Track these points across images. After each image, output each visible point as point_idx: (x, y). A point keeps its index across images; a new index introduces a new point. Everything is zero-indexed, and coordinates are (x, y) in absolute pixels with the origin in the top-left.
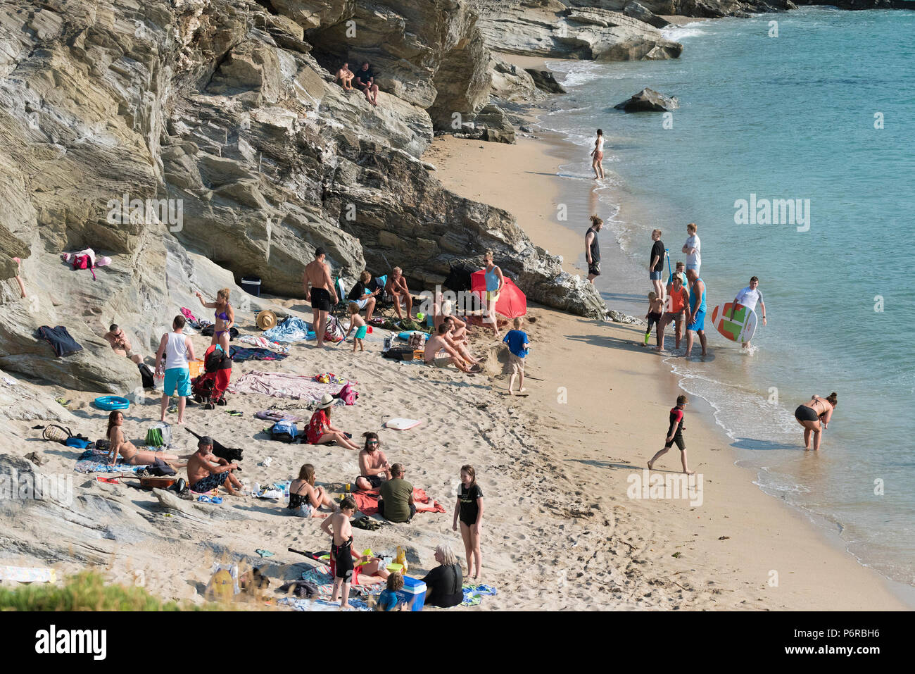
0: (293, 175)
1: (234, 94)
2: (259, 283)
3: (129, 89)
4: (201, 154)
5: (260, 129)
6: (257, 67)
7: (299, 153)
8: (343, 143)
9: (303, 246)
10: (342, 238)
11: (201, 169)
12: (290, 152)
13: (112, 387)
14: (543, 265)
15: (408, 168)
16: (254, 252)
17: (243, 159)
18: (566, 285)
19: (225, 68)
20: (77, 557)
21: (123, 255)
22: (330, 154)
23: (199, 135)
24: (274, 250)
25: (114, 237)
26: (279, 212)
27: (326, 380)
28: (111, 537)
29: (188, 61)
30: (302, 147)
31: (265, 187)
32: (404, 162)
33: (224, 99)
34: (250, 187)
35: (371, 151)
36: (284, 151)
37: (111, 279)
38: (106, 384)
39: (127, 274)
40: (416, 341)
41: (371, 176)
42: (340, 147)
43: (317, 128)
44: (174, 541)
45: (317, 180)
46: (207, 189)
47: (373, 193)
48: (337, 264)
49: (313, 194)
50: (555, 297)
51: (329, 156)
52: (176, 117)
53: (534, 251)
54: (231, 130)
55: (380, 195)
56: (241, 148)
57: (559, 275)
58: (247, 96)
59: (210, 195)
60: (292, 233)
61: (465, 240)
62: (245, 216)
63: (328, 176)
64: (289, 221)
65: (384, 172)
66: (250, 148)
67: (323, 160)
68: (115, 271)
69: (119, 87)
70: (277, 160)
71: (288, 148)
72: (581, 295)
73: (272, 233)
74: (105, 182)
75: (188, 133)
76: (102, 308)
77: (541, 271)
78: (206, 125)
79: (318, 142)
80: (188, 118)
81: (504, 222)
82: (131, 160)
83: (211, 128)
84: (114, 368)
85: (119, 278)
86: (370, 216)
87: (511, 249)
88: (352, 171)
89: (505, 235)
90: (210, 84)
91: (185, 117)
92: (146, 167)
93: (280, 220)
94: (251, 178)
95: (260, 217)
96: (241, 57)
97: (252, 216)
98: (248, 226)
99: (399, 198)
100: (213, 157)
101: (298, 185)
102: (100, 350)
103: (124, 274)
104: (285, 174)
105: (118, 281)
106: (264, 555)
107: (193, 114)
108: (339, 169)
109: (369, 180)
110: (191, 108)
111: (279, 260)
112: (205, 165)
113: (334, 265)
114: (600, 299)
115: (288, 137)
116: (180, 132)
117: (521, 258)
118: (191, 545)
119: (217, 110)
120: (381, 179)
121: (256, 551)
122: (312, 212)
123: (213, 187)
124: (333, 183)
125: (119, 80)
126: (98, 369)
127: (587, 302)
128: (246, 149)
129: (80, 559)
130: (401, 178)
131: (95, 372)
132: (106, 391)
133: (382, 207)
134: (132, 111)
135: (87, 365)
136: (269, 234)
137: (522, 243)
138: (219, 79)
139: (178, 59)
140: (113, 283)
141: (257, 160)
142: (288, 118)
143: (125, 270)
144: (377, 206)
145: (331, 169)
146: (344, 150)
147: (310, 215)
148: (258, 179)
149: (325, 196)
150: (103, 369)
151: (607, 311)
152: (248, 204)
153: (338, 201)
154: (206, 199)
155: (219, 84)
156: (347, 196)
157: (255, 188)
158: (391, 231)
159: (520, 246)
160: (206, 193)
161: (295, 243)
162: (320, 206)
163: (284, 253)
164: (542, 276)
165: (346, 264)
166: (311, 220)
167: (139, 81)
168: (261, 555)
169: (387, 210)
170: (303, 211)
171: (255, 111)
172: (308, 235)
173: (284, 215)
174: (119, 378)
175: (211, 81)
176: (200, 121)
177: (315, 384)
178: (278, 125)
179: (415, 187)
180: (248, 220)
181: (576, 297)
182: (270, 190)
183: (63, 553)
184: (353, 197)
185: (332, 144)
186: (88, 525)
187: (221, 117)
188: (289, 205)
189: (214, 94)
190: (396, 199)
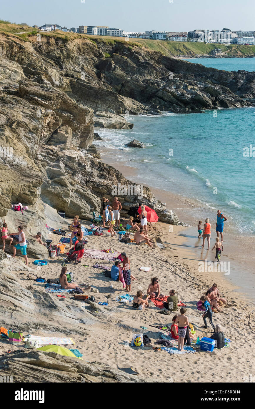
0: (77, 175)
1: (57, 145)
2: (65, 213)
3: (30, 144)
4: (47, 167)
5: (67, 158)
6: (66, 135)
7: (78, 166)
8: (93, 163)
9: (81, 200)
10: (95, 197)
11: (47, 172)
12: (75, 166)
13: (39, 256)
14: (160, 206)
15: (115, 172)
16: (64, 202)
17: (61, 169)
18: (168, 213)
19: (55, 136)
20: (76, 332)
21: (31, 205)
22: (88, 167)
23: (46, 160)
24: (71, 202)
25: (29, 199)
26: (74, 188)
27: (108, 252)
28: (83, 322)
29: (45, 133)
30: (80, 164)
31: (70, 179)
32: (114, 170)
33: (54, 147)
34: (65, 179)
35: (103, 166)
36: (74, 166)
37: (29, 214)
38: (37, 255)
39: (35, 213)
40: (128, 235)
41: (102, 175)
42: (91, 164)
43: (84, 158)
44: (106, 323)
45: (85, 176)
46: (49, 180)
47: (103, 181)
48: (92, 206)
49: (83, 181)
50: (163, 218)
51: (88, 168)
52: (38, 153)
53: (157, 202)
54: (57, 158)
55: (106, 182)
56: (60, 165)
57: (165, 210)
58: (62, 146)
59: (50, 182)
60: (77, 195)
61: (133, 198)
62: (62, 189)
63: (88, 175)
64: (77, 191)
65: (106, 173)
66: (63, 165)
67: (86, 169)
68: (30, 212)
69: (27, 143)
70: (71, 169)
71: (75, 165)
72: (172, 217)
73: (71, 196)
74: (25, 178)
75: (42, 159)
76: (27, 226)
77: (159, 209)
78: (49, 156)
79: (85, 163)
80: (42, 154)
81: (147, 191)
82: (33, 170)
83: (50, 157)
84: (40, 249)
85: (32, 214)
86: (102, 189)
87: (149, 201)
88: (96, 173)
89: (148, 196)
90: (49, 141)
91: (41, 153)
92: (39, 173)
93: (74, 191)
94: (65, 176)
95: (68, 190)
96: (61, 132)
97: (65, 190)
98: (63, 193)
99: (112, 183)
100: (51, 168)
101: (78, 178)
102: (34, 242)
103: (33, 213)
104: (74, 174)
105: (31, 215)
106: (144, 329)
107: (44, 152)
108: (92, 172)
109: (102, 176)
110: (43, 150)
111: (72, 205)
112: (48, 171)
113: (91, 207)
114: (178, 218)
115: (75, 161)
116: (39, 159)
117: (153, 204)
118: (113, 325)
119: (52, 151)
120: (106, 176)
121: (141, 327)
122: (85, 188)
123: (51, 179)
124: (90, 177)
125: (27, 140)
126: (35, 250)
127: (174, 219)
128: (62, 165)
129: (79, 333)
130: (113, 176)
131: (33, 251)
132: (37, 258)
133: (106, 186)
134: (30, 152)
135: (31, 248)
136: (70, 196)
137: (153, 199)
138: (52, 139)
139: (42, 132)
140: (30, 216)
141: (65, 169)
142: (76, 154)
143: (34, 211)
144: (105, 186)
145: (89, 172)
146: (93, 165)
147: (84, 189)
148: (68, 176)
149: (87, 182)
150: (36, 250)
151: (180, 222)
152: (63, 185)
153: (91, 184)
154: (49, 183)
155: (52, 141)
156: (94, 182)
157: (66, 179)
158: (108, 195)
159: (152, 200)
160: (49, 181)
161: (79, 199)
162: (85, 185)
163: (74, 203)
164: (160, 210)
165: (95, 207)
166: (84, 191)
167: (34, 141)
168: (143, 329)
169: (108, 187)
170: (82, 188)
171: (64, 151)
172: (83, 196)
173: (75, 189)
174: (41, 253)
175: (49, 140)
176: (46, 155)
177: (105, 253)
178: (73, 157)
179: (117, 179)
180: (64, 191)
181: (170, 218)
182: (71, 180)
183: (72, 331)
184: (97, 182)
185: (89, 163)
186: (74, 318)
187: (54, 153)
188: (77, 186)
189: (50, 145)
190: (111, 183)
